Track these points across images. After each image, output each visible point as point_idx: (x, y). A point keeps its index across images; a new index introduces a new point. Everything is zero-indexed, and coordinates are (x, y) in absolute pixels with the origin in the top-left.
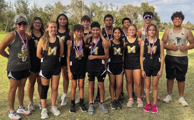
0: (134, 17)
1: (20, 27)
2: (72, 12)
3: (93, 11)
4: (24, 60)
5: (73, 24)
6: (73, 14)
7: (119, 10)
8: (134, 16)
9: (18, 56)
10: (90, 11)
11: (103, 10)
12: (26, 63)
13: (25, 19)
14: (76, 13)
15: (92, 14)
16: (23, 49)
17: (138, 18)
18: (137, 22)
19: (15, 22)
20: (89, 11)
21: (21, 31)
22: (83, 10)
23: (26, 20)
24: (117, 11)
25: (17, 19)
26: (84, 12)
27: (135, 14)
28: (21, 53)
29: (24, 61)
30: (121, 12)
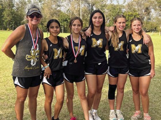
0: (145, 13)
1: (32, 20)
2: (67, 5)
3: (94, 5)
4: (34, 63)
5: (69, 21)
6: (68, 8)
7: (126, 3)
8: (145, 11)
9: (26, 58)
10: (91, 5)
11: (107, 4)
12: (36, 68)
13: (39, 9)
14: (73, 6)
15: (92, 8)
16: (33, 50)
17: (151, 14)
18: (149, 19)
19: (26, 13)
20: (89, 4)
21: (34, 25)
22: (82, 3)
23: (39, 11)
24: (124, 5)
25: (29, 10)
26: (83, 6)
27: (147, 9)
28: (30, 54)
29: (34, 65)
30: (130, 6)
